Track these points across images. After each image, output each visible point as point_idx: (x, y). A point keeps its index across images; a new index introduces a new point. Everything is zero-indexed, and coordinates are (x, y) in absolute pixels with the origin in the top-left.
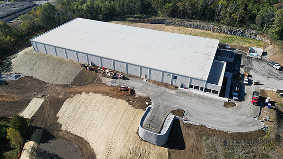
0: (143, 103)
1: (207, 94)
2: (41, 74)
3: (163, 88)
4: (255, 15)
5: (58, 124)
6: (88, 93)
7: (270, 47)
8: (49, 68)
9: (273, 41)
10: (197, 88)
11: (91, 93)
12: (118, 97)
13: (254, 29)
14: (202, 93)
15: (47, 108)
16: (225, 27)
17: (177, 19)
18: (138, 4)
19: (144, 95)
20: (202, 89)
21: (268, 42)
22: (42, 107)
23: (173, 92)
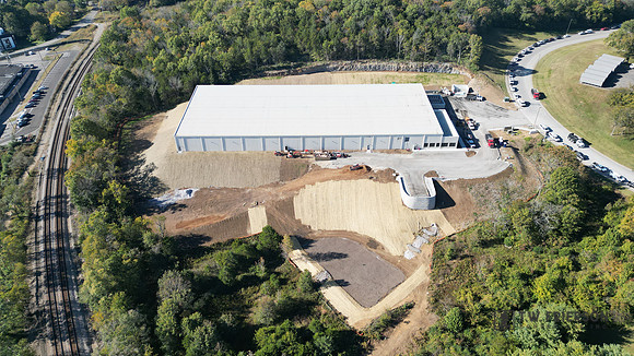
0: (389, 176)
1: (445, 149)
2: (224, 180)
3: (397, 155)
4: (446, 44)
5: (304, 226)
6: (313, 184)
7: (473, 81)
8: (230, 169)
9: (474, 72)
10: (432, 145)
11: (318, 184)
12: (357, 178)
13: (447, 61)
14: (439, 149)
15: (277, 215)
16: (413, 64)
17: (345, 62)
18: (280, 48)
19: (382, 168)
20: (438, 145)
21: (468, 74)
22: (270, 217)
23: (409, 156)
